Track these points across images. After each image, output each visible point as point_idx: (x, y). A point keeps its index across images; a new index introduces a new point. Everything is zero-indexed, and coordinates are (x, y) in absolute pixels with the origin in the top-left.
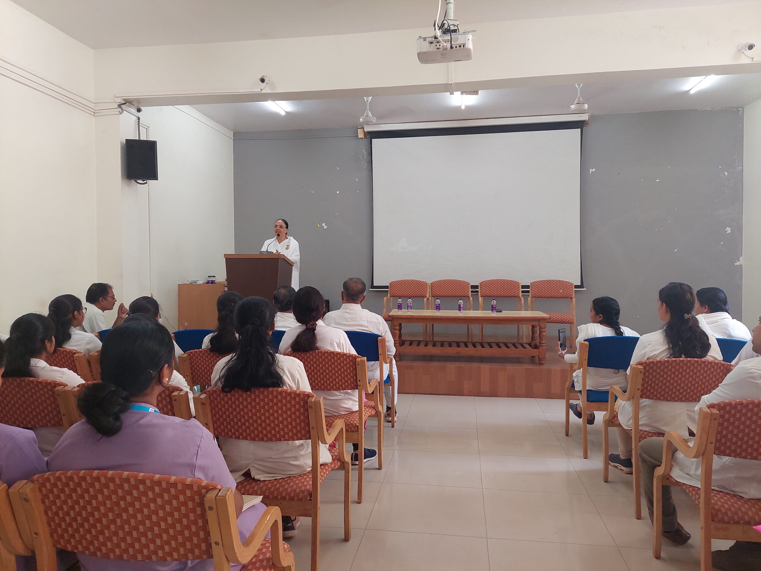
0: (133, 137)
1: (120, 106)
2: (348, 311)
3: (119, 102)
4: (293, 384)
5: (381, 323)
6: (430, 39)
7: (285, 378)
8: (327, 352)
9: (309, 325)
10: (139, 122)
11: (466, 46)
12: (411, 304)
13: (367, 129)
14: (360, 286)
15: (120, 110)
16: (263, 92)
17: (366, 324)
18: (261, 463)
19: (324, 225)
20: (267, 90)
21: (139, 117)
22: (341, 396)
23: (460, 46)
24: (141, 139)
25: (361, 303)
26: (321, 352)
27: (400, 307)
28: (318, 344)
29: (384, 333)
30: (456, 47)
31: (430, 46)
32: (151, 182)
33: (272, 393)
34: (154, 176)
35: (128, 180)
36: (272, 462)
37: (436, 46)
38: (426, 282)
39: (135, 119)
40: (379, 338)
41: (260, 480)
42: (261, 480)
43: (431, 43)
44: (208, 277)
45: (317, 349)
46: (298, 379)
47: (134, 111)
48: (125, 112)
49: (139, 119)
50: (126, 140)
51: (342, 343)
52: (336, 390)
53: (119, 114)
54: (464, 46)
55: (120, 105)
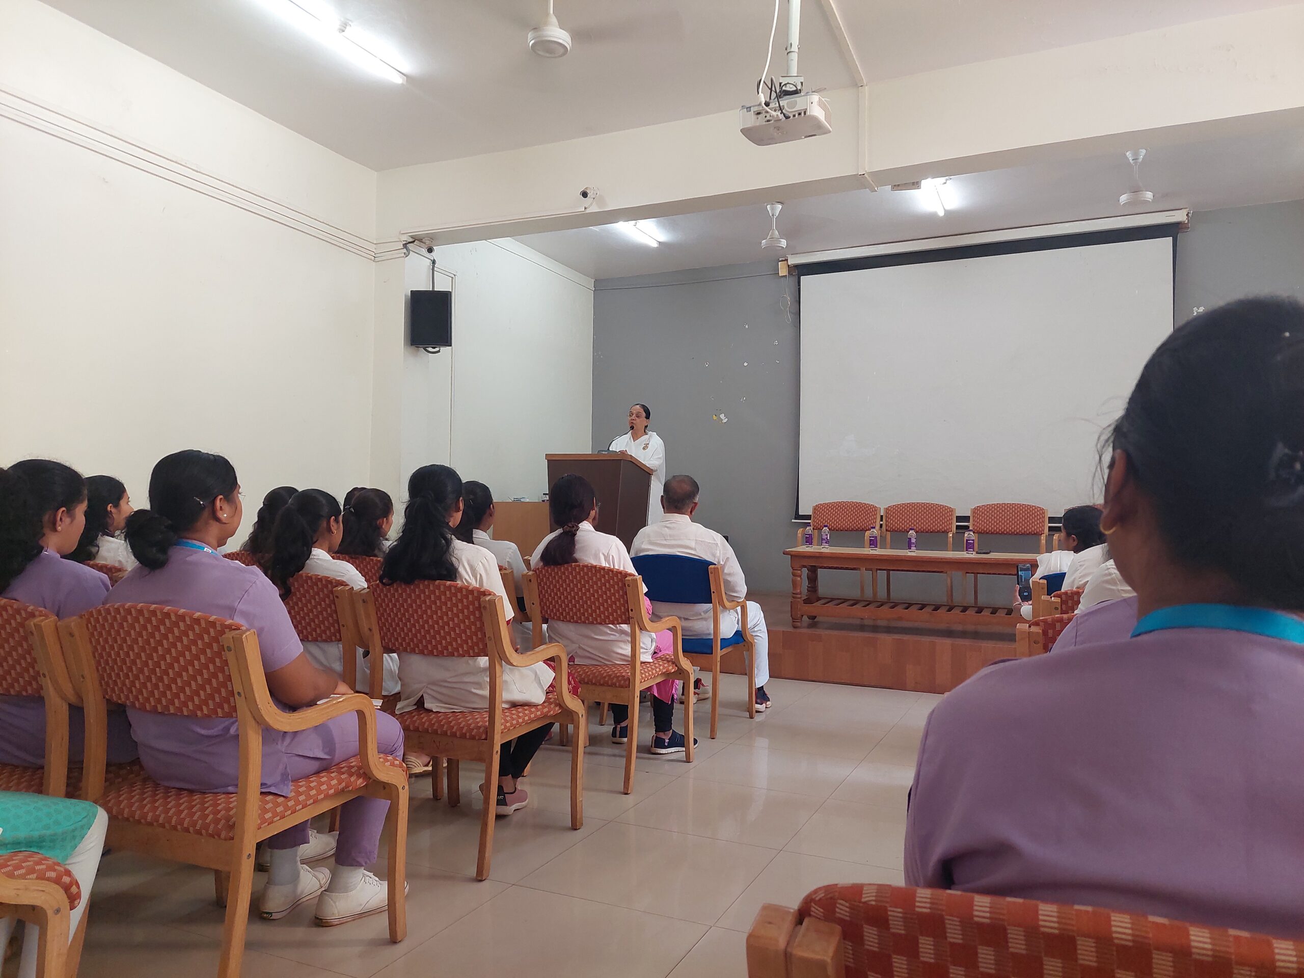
0: (423, 285)
1: (405, 246)
2: (668, 525)
3: (406, 241)
4: (474, 580)
5: (719, 545)
6: (756, 109)
7: (461, 570)
8: (587, 566)
9: (566, 526)
10: (433, 267)
11: (808, 113)
12: (827, 535)
13: (793, 260)
14: (687, 487)
15: (405, 250)
16: (588, 211)
17: (693, 544)
18: (434, 688)
19: (722, 416)
20: (594, 209)
21: (434, 260)
22: (615, 635)
23: (800, 114)
24: (435, 290)
25: (691, 512)
26: (579, 566)
27: (809, 540)
28: (577, 555)
29: (723, 561)
30: (794, 116)
31: (758, 118)
32: (444, 350)
33: (438, 587)
34: (446, 340)
35: (413, 347)
36: (448, 687)
37: (766, 117)
38: (875, 505)
39: (429, 262)
40: (711, 566)
41: (432, 711)
42: (434, 711)
43: (759, 113)
44: (544, 494)
45: (576, 561)
46: (481, 575)
47: (424, 251)
48: (414, 253)
49: (434, 262)
50: (411, 291)
51: (613, 556)
52: (601, 624)
53: (403, 257)
54: (805, 113)
55: (406, 244)
